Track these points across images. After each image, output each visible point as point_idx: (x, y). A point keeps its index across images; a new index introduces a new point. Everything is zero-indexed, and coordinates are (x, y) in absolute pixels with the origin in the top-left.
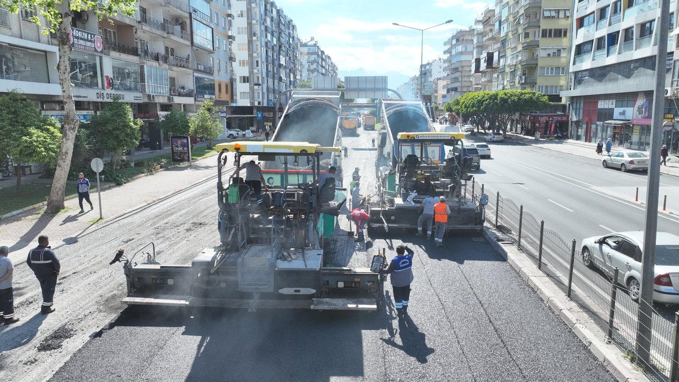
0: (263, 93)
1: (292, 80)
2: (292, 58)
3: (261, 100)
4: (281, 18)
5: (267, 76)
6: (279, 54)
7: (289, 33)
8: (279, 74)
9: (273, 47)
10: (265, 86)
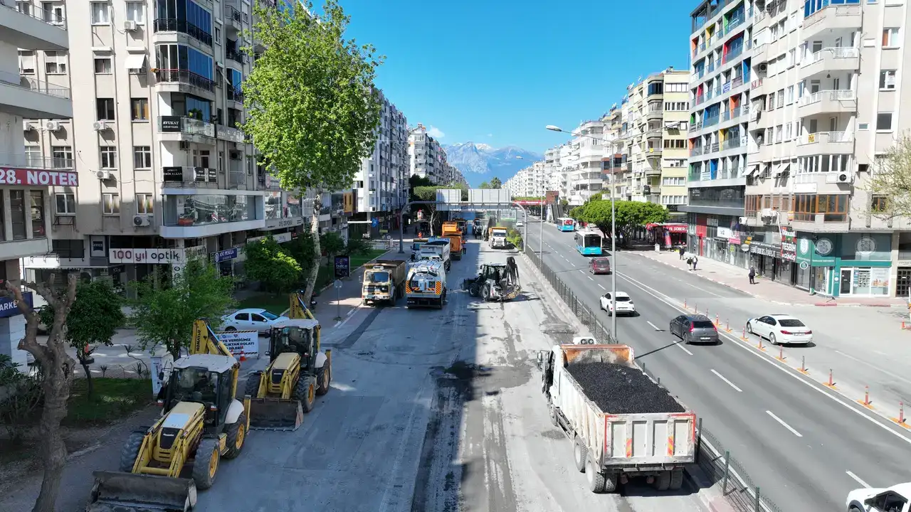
0: (377, 198)
1: (402, 178)
2: (402, 155)
3: (375, 206)
4: (393, 115)
5: (381, 180)
6: (391, 153)
7: (400, 128)
8: (391, 174)
9: (386, 147)
10: (379, 190)
